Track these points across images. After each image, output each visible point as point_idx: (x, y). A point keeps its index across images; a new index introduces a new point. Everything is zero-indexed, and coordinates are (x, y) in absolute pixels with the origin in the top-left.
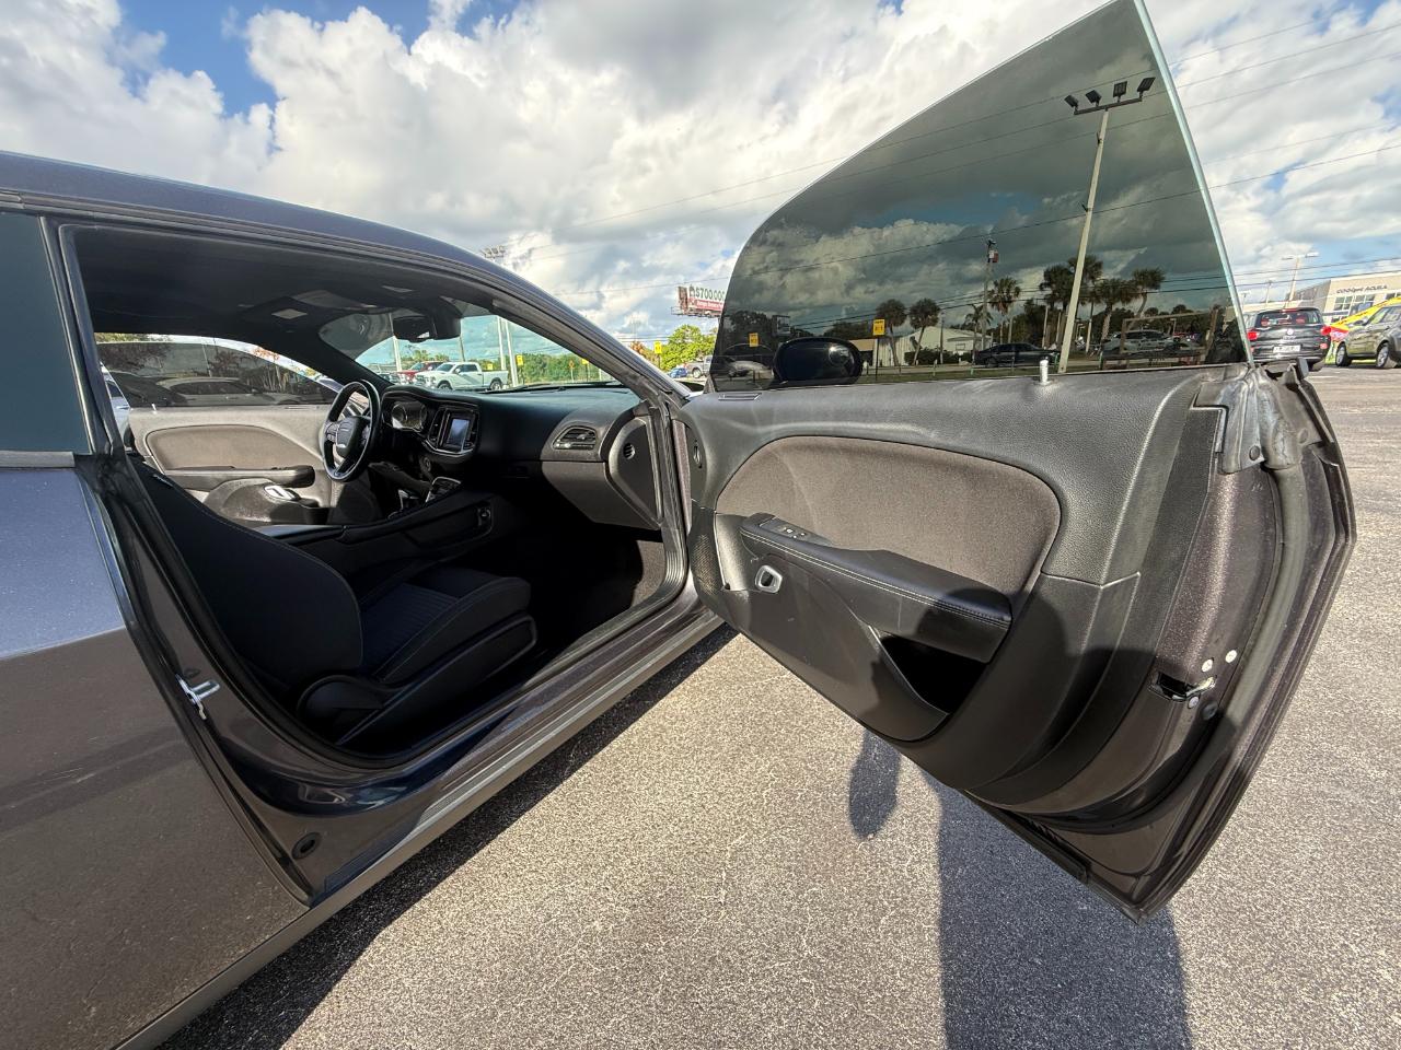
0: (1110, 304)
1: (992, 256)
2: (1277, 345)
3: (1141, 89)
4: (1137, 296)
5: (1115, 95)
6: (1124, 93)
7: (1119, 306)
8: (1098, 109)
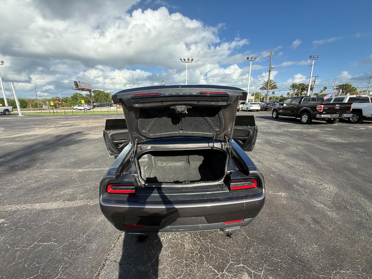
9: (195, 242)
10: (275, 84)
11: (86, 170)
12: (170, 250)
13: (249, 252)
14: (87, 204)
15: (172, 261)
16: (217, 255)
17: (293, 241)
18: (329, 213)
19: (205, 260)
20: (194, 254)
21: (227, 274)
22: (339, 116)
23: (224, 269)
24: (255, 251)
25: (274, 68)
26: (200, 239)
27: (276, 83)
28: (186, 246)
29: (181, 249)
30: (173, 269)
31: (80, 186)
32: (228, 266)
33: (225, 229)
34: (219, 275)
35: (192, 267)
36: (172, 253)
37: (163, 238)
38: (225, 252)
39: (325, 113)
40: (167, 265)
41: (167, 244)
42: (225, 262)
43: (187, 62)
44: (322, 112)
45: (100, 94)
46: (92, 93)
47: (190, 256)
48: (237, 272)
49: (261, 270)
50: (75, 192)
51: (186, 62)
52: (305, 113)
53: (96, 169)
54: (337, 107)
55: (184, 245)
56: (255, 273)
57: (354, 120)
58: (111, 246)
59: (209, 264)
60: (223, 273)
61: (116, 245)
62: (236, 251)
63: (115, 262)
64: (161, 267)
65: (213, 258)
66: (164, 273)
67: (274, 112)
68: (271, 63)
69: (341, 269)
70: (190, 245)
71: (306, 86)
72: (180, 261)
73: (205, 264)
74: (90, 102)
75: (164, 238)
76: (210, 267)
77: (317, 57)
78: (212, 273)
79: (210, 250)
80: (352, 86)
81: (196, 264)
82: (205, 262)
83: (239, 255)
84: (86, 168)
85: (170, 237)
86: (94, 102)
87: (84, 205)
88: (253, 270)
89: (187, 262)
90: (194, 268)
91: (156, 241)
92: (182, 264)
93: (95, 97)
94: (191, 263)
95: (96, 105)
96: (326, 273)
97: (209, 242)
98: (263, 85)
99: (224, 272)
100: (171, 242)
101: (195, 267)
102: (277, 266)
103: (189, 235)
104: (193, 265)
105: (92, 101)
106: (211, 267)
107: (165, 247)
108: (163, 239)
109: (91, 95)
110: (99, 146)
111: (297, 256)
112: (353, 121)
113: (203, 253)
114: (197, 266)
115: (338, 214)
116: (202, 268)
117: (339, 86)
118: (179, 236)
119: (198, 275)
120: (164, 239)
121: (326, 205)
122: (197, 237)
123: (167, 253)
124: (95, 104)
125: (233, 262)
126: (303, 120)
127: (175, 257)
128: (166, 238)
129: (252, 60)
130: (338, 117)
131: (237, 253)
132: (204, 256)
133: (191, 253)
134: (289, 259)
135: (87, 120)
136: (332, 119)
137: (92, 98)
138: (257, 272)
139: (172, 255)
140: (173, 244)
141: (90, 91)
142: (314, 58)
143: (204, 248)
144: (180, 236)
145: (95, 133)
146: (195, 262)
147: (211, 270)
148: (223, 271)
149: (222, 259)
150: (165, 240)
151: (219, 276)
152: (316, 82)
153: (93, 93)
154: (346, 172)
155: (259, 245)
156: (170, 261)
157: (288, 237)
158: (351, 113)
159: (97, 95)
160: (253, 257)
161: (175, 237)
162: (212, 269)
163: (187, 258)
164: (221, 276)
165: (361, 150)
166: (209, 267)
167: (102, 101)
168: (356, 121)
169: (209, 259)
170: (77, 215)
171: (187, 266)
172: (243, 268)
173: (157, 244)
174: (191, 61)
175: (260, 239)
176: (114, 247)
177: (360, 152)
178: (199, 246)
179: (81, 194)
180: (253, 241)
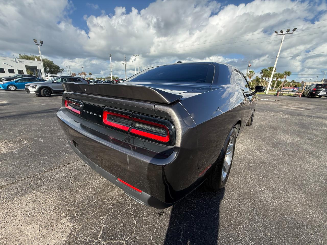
0: (277, 79)
1: (249, 65)
2: (320, 92)
3: (293, 31)
4: (284, 77)
5: (287, 32)
6: (289, 31)
7: (279, 79)
8: (282, 34)
16: (122, 221)
19: (107, 214)
20: (108, 202)
23: (108, 240)
30: (82, 199)
32: (116, 241)
35: (93, 210)
38: (133, 227)
42: (119, 234)
47: (105, 201)
59: (106, 221)
64: (80, 191)
65: (116, 221)
72: (94, 197)
73: (103, 219)
76: (103, 224)
78: (96, 232)
79: (124, 211)
81: (98, 211)
82: (105, 217)
89: (96, 203)
90: (92, 213)
92: (91, 202)
97: (134, 204)
101: (94, 212)
104: (96, 209)
106: (103, 226)
113: (115, 208)
114: (97, 213)
116: (97, 219)
119: (86, 220)
132: (112, 210)
133: (108, 200)
143: (122, 205)
146: (99, 209)
147: (99, 228)
148: (104, 241)
149: (121, 229)
151: (96, 241)
162: (101, 228)
163: (100, 200)
166: (101, 224)
169: (112, 218)
171: (92, 206)
178: (121, 200)
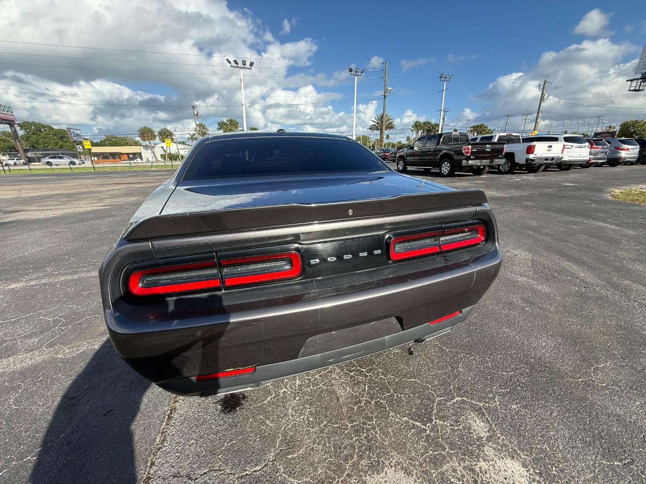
9: (354, 380)
10: (390, 121)
11: (33, 283)
12: (308, 410)
13: (459, 372)
14: (54, 359)
15: (322, 431)
16: (407, 394)
17: (514, 337)
18: (539, 288)
19: (388, 409)
20: (362, 404)
21: (441, 422)
22: (490, 162)
23: (431, 415)
24: (468, 368)
25: (390, 90)
26: (363, 371)
27: (392, 119)
28: (340, 392)
29: (331, 400)
30: (330, 447)
31: (22, 319)
32: (435, 407)
33: (426, 337)
34: (426, 430)
35: (368, 430)
36: (316, 414)
37: (284, 390)
38: (419, 384)
39: (474, 157)
40: (314, 444)
41: (297, 398)
42: (426, 402)
43: (241, 68)
44: (470, 156)
45: (41, 132)
46: (18, 128)
47: (356, 409)
48: (456, 414)
49: (493, 398)
50: (7, 336)
51: (239, 67)
52: (446, 160)
53: (62, 278)
54: (488, 148)
55: (333, 392)
56: (486, 406)
57: (505, 170)
58: (154, 440)
59: (399, 413)
60: (433, 423)
61: (169, 435)
62: (436, 377)
63: (176, 478)
64: (301, 452)
65: (403, 400)
66: (312, 464)
67: (400, 160)
68: (386, 83)
69: (597, 363)
70: (348, 388)
71: (432, 125)
72: (338, 425)
73: (393, 417)
74: (17, 151)
75: (286, 388)
76: (403, 419)
77: (450, 78)
78: (413, 431)
79: (389, 387)
80: (489, 128)
81: (374, 422)
82: (392, 414)
83: (445, 383)
84: (32, 280)
85: (298, 382)
86: (26, 151)
87: (43, 361)
88: (480, 401)
89: (355, 423)
90: (374, 432)
91: (269, 398)
92: (346, 432)
93: (27, 138)
94: (365, 423)
95: (33, 156)
96: (583, 374)
97: (382, 373)
98: (374, 122)
99: (435, 421)
100: (305, 393)
101: (374, 429)
102: (513, 384)
103: (336, 369)
104: (369, 425)
105: (22, 147)
106: (406, 418)
107: (295, 407)
108: (284, 392)
109: (15, 131)
110: (62, 231)
111: (533, 360)
112: (503, 171)
113: (378, 397)
114: (378, 425)
115: (549, 286)
116: (390, 427)
117: (473, 127)
118: (317, 376)
119: (387, 443)
120: (286, 390)
121: (529, 278)
122: (354, 371)
123: (303, 417)
124: (30, 154)
125: (441, 397)
126: (443, 170)
127: (325, 422)
128: (291, 388)
129: (357, 73)
130: (488, 163)
131: (439, 379)
132: (382, 401)
133: (356, 404)
134: (524, 367)
135: (14, 185)
136: (482, 167)
137: (19, 141)
138: (489, 404)
139: (316, 418)
140: (311, 394)
141: (11, 123)
142: (445, 78)
143: (377, 387)
144: (320, 376)
145: (43, 208)
146: (371, 419)
147: (409, 426)
148: (431, 420)
149: (419, 397)
150: (289, 392)
151: (428, 432)
152: (446, 119)
153: (21, 129)
154: (528, 232)
155: (469, 357)
156: (316, 433)
157: (504, 333)
158: (504, 158)
159: (34, 134)
160: (469, 378)
161: (310, 380)
162: (408, 422)
163: (350, 417)
164: (432, 430)
165: (530, 204)
166: (402, 421)
167: (50, 147)
168: (507, 170)
169: (395, 404)
170: (24, 390)
171: (357, 431)
172: (464, 403)
173: (273, 404)
174: (249, 67)
175: (466, 347)
176: (163, 442)
177: (531, 206)
178: (367, 386)
179: (30, 336)
180: (457, 353)
